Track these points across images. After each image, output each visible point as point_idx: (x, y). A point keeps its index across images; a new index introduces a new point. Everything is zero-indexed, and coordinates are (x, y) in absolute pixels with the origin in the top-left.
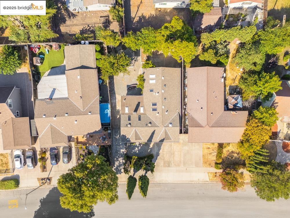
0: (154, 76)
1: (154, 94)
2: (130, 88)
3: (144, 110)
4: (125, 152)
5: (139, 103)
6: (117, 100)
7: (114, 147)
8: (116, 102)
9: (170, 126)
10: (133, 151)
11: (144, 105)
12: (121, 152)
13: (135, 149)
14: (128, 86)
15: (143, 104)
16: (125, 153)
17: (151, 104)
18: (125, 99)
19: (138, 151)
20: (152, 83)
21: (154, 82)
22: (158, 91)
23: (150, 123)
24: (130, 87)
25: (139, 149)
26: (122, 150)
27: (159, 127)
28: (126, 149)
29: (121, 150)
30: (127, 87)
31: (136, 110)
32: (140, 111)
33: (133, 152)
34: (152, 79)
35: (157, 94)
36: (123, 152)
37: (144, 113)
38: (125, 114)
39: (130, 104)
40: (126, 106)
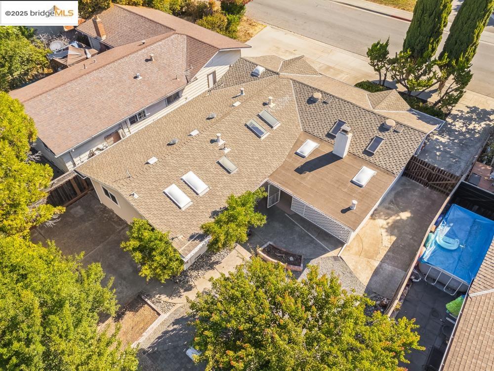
0: (175, 191)
2: (291, 259)
3: (299, 143)
5: (300, 170)
6: (376, 264)
8: (383, 261)
9: (261, 70)
11: (289, 156)
12: (449, 139)
17: (263, 138)
18: (344, 211)
21: (191, 177)
23: (312, 101)
27: (294, 81)
31: (331, 158)
32: (316, 150)
34: (187, 188)
35: (220, 142)
37: (308, 136)
38: (377, 168)
39: (340, 186)
40: (360, 190)
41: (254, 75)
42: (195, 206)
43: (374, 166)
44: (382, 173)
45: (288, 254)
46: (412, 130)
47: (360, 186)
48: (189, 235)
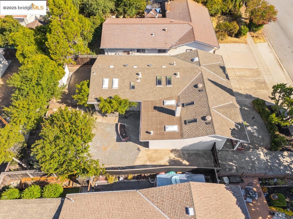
0: (106, 81)
1: (139, 81)
2: (124, 134)
3: (170, 98)
4: (265, 149)
5: (155, 108)
6: (148, 164)
7: (261, 173)
9: (196, 59)
10: (256, 134)
11: (160, 100)
12: (267, 160)
13: (250, 131)
14: (118, 140)
15: (158, 102)
16: (265, 151)
17: (158, 86)
18: (147, 132)
19: (253, 126)
20: (119, 85)
21: (116, 81)
22: (135, 75)
23: (196, 86)
24: (122, 134)
25: (248, 124)
26: (262, 157)
27: (202, 74)
28: (258, 149)
29: (264, 160)
30: (121, 141)
31: (172, 113)
32: (172, 106)
33: (259, 134)
34: (111, 83)
35: (140, 76)
36: (266, 154)
37: (178, 99)
38: (181, 130)
39: (159, 124)
40: (163, 131)
41: (192, 60)
42: (107, 91)
43: (181, 128)
44: (180, 133)
45: (125, 132)
46: (212, 128)
47: (165, 130)
48: (96, 97)
